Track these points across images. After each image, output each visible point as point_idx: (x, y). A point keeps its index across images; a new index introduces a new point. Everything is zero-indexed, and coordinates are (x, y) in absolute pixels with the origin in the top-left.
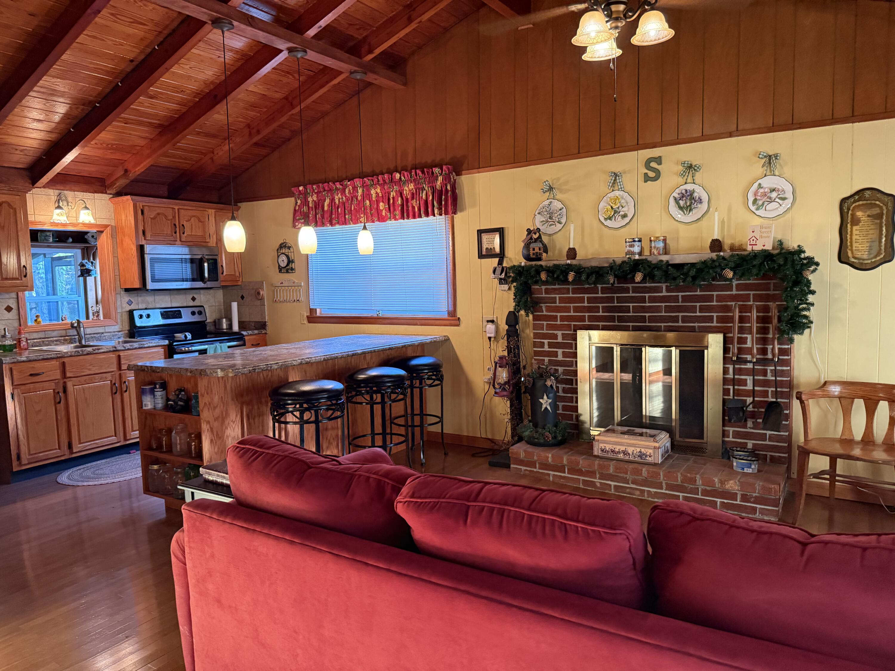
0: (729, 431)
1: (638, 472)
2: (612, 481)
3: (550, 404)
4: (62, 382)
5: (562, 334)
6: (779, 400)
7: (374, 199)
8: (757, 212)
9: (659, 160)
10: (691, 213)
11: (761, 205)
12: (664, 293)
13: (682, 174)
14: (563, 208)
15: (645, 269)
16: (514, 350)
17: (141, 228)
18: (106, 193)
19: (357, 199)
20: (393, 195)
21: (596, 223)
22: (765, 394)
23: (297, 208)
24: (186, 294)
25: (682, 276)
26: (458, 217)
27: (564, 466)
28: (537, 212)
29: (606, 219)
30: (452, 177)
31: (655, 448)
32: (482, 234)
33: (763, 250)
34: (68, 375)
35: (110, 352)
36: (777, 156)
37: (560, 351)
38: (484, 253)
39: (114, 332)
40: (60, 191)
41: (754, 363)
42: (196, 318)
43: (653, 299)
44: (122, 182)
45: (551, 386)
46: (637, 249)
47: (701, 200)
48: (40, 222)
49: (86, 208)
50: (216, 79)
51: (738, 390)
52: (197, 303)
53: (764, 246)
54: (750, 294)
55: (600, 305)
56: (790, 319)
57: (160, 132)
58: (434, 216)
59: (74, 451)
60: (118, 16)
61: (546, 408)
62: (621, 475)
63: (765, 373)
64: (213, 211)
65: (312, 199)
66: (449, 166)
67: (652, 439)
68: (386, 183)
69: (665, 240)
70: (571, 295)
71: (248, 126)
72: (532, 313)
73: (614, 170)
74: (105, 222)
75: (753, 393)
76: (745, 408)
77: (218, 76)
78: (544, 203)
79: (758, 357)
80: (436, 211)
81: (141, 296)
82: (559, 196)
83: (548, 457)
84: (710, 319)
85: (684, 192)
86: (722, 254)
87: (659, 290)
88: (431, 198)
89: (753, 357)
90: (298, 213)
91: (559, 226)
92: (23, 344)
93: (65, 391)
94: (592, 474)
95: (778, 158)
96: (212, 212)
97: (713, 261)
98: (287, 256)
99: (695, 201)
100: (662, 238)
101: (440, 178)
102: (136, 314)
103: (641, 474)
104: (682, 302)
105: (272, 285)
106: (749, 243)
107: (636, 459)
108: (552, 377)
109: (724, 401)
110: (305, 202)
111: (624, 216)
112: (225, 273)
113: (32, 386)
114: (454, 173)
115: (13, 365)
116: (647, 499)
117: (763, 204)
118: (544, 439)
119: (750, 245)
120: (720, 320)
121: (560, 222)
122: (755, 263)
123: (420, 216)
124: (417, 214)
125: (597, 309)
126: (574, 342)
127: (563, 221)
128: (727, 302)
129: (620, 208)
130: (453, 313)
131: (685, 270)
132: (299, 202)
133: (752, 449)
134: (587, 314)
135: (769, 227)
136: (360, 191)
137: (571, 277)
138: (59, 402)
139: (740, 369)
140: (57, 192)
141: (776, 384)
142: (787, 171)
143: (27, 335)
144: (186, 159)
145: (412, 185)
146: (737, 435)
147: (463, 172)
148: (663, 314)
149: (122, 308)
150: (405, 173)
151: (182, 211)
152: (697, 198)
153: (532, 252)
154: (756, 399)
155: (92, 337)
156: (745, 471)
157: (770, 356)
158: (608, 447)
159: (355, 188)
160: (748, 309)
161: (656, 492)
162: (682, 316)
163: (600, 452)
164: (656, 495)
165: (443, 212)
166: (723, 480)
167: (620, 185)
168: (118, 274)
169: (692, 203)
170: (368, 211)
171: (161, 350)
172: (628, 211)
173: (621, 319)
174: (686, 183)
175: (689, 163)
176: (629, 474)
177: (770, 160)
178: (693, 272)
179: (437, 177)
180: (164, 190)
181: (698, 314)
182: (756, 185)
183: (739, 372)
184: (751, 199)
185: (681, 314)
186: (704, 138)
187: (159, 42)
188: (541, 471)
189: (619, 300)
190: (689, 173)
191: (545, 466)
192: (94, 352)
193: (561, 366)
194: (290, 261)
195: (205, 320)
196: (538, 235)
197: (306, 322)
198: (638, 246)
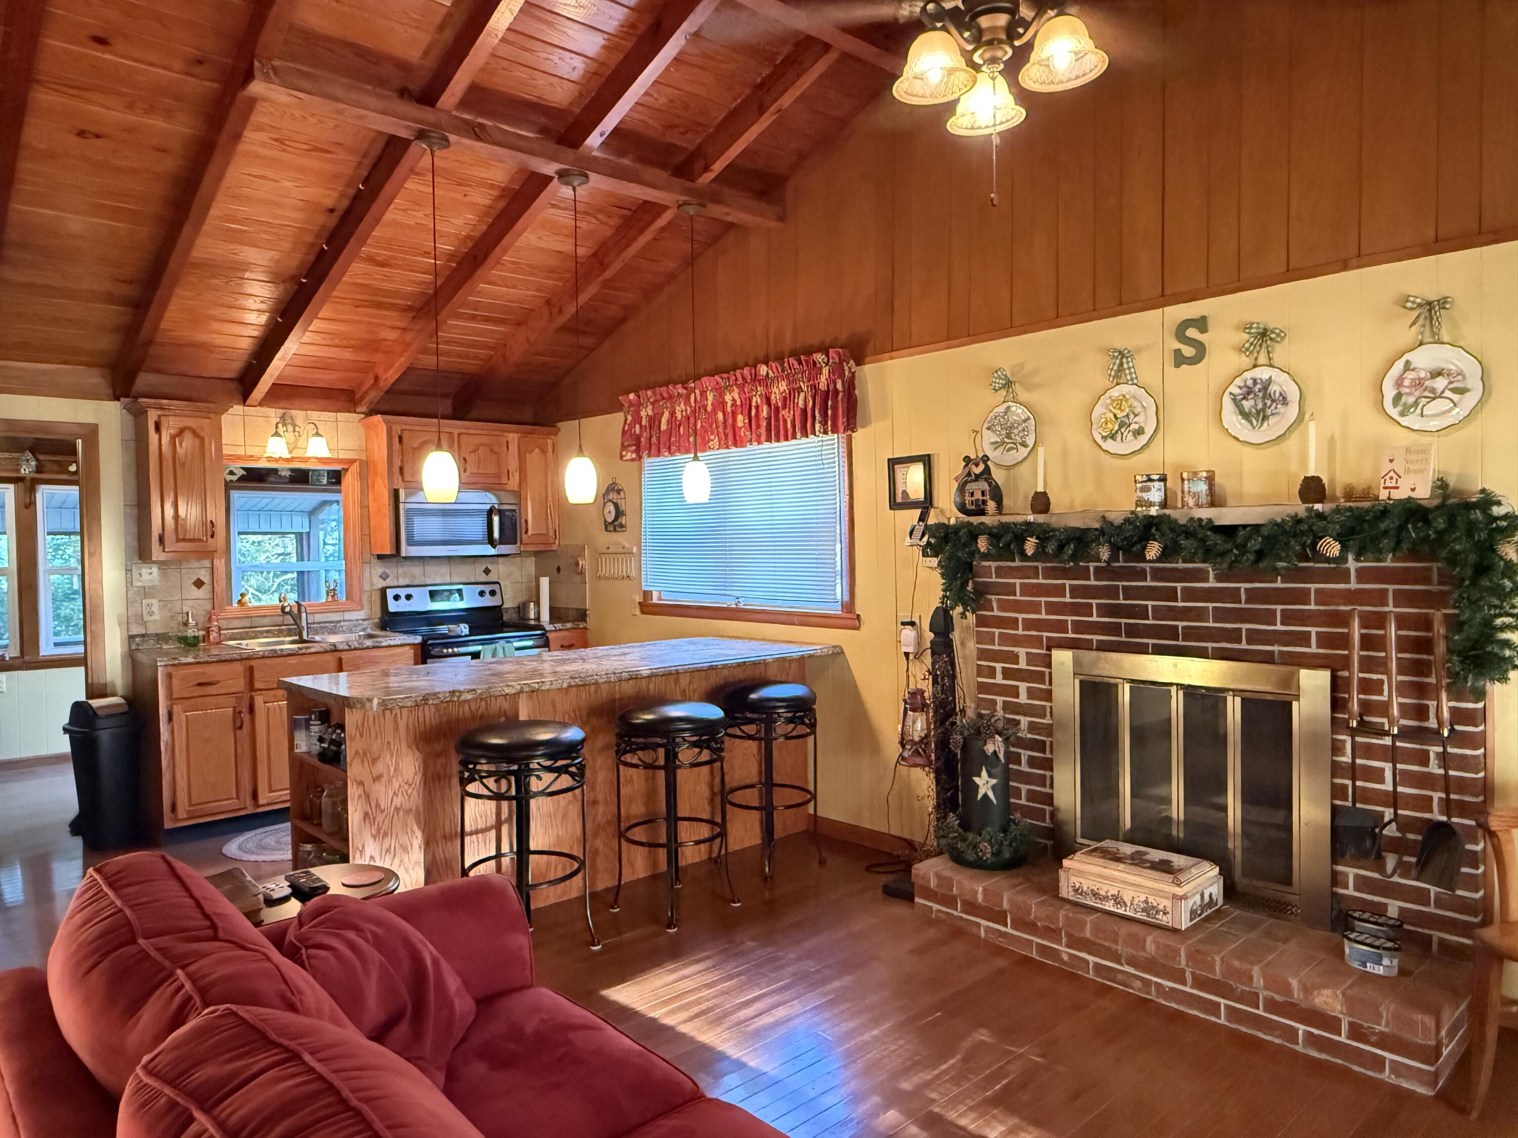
0: (1346, 875)
1: (1140, 943)
2: (1089, 953)
3: (994, 788)
4: (247, 696)
5: (1027, 653)
6: (1454, 820)
7: (729, 409)
8: (1404, 421)
9: (1201, 324)
10: (1266, 424)
11: (1412, 406)
12: (1212, 584)
13: (1247, 350)
14: (1029, 418)
15: (1163, 535)
16: (943, 679)
17: (397, 463)
18: (355, 412)
19: (706, 410)
20: (757, 402)
21: (1089, 444)
22: (1425, 804)
23: (626, 428)
24: (474, 563)
25: (1235, 551)
26: (859, 436)
27: (1004, 913)
28: (986, 425)
29: (1104, 438)
30: (846, 368)
31: (1174, 897)
32: (896, 467)
33: (1410, 498)
34: (258, 685)
35: (326, 652)
36: (1445, 302)
37: (1023, 687)
38: (899, 499)
39: (357, 620)
40: (284, 411)
41: (1394, 736)
42: (488, 601)
43: (1190, 594)
44: (374, 395)
45: (995, 752)
46: (1155, 495)
47: (1284, 398)
48: (252, 456)
49: (318, 434)
50: (473, 231)
51: (1365, 789)
52: (492, 577)
53: (1413, 490)
54: (1387, 590)
55: (1094, 602)
56: (1473, 648)
57: (414, 317)
58: (815, 435)
59: (261, 802)
60: (287, 143)
61: (986, 795)
62: (1107, 944)
63: (1423, 759)
64: (516, 435)
65: (646, 412)
66: (840, 350)
67: (1170, 877)
68: (746, 382)
69: (1210, 479)
70: (1041, 581)
71: (548, 302)
72: (973, 612)
73: (1120, 346)
74: (351, 456)
75: (1394, 800)
76: (1377, 830)
77: (474, 225)
78: (996, 410)
79: (1403, 722)
80: (818, 426)
81: (402, 566)
82: (1023, 395)
83: (976, 892)
84: (1305, 639)
85: (1250, 383)
86: (1318, 507)
87: (1202, 576)
88: (810, 404)
89: (1391, 724)
90: (628, 435)
91: (1024, 451)
92: (213, 635)
93: (251, 710)
94: (1052, 933)
95: (1448, 306)
96: (513, 437)
97: (1297, 521)
98: (616, 506)
99: (1273, 401)
100: (1204, 474)
101: (825, 371)
102: (390, 593)
103: (1144, 949)
104: (1246, 603)
105: (596, 551)
106: (1382, 485)
107: (1138, 916)
108: (997, 736)
109: (1335, 810)
110: (638, 419)
111: (1139, 432)
112: (530, 533)
113: (200, 700)
114: (852, 362)
115: (174, 668)
116: (1156, 1000)
117: (1416, 404)
118: (977, 853)
119: (1385, 488)
120: (1325, 641)
121: (1024, 445)
122: (1383, 526)
123: (794, 437)
124: (790, 433)
125: (1086, 610)
126: (1047, 670)
127: (1030, 441)
128: (1338, 604)
129: (1132, 416)
130: (849, 606)
131: (1239, 540)
132: (629, 418)
133: (1398, 920)
134: (1069, 618)
135: (1423, 451)
136: (710, 397)
137: (1031, 545)
138: (241, 728)
139: (1370, 746)
140: (281, 411)
141: (1447, 784)
142: (1470, 334)
143: (223, 624)
144: (467, 356)
145: (784, 384)
146: (1363, 884)
147: (867, 359)
148: (1211, 624)
149: (372, 584)
150: (773, 365)
151: (465, 436)
152: (1277, 394)
153: (968, 499)
154: (1400, 812)
155: (322, 628)
156: (1368, 969)
157: (1432, 723)
158: (1086, 885)
159: (704, 393)
160: (1380, 620)
161: (1172, 989)
162: (1247, 630)
163: (1072, 893)
164: (1172, 994)
165: (829, 428)
166: (1308, 985)
167: (1131, 374)
168: (367, 532)
169: (1265, 404)
170: (721, 429)
171: (410, 652)
172: (1145, 422)
173: (1132, 631)
174: (1255, 366)
175: (1261, 326)
176: (1120, 943)
177: (1430, 311)
178: (1255, 544)
179: (821, 368)
180: (446, 406)
181: (1279, 627)
182: (1399, 365)
183: (1369, 751)
184: (1389, 392)
185: (1245, 626)
186: (1291, 274)
187: (363, 178)
188: (965, 916)
189: (1129, 593)
190: (1261, 346)
191: (971, 907)
192: (300, 652)
193: (1025, 715)
194: (619, 513)
195: (500, 603)
196: (982, 467)
197: (638, 612)
198: (1159, 489)
